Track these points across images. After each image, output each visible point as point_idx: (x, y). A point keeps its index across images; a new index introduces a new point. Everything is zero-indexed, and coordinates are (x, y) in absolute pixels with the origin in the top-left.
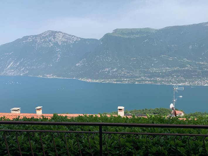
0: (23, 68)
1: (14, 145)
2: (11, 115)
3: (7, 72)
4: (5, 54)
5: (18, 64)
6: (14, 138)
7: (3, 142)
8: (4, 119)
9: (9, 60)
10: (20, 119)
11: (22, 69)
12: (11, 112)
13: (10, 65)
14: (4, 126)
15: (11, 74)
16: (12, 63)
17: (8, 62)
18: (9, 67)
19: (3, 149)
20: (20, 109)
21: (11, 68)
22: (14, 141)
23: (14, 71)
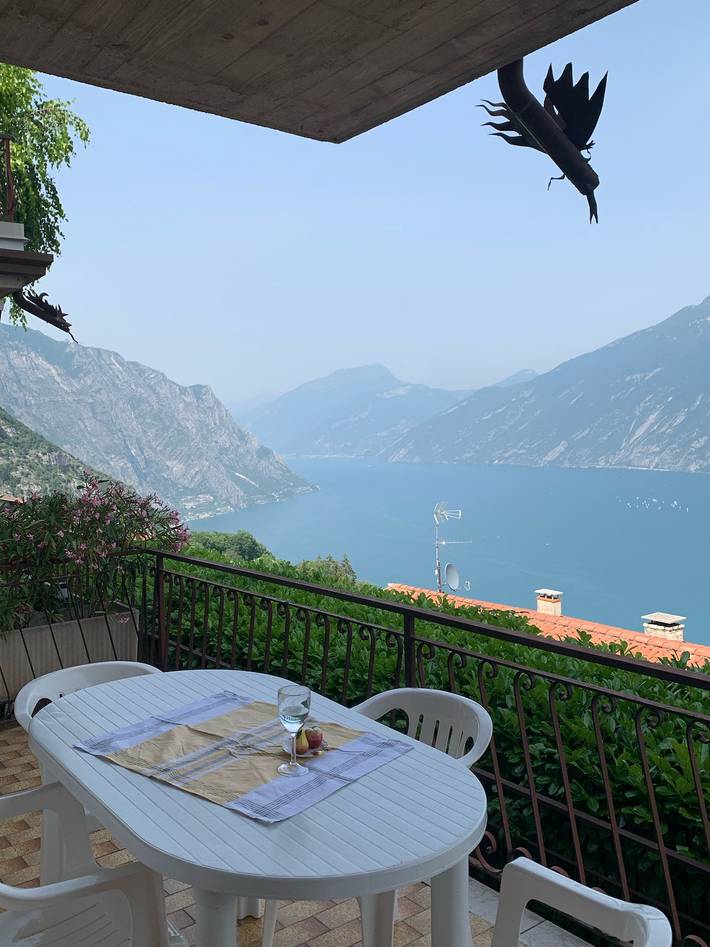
0: (702, 441)
1: (664, 776)
2: (645, 640)
3: (632, 457)
4: (628, 379)
5: (679, 421)
6: (664, 746)
7: (620, 750)
8: (622, 652)
9: (642, 405)
10: (689, 664)
11: (696, 445)
12: (642, 630)
13: (646, 425)
14: (625, 685)
15: (647, 464)
16: (652, 417)
17: (638, 413)
18: (639, 432)
19: (620, 782)
20: (682, 622)
21: (650, 438)
22: (668, 758)
23: (661, 452)
